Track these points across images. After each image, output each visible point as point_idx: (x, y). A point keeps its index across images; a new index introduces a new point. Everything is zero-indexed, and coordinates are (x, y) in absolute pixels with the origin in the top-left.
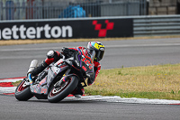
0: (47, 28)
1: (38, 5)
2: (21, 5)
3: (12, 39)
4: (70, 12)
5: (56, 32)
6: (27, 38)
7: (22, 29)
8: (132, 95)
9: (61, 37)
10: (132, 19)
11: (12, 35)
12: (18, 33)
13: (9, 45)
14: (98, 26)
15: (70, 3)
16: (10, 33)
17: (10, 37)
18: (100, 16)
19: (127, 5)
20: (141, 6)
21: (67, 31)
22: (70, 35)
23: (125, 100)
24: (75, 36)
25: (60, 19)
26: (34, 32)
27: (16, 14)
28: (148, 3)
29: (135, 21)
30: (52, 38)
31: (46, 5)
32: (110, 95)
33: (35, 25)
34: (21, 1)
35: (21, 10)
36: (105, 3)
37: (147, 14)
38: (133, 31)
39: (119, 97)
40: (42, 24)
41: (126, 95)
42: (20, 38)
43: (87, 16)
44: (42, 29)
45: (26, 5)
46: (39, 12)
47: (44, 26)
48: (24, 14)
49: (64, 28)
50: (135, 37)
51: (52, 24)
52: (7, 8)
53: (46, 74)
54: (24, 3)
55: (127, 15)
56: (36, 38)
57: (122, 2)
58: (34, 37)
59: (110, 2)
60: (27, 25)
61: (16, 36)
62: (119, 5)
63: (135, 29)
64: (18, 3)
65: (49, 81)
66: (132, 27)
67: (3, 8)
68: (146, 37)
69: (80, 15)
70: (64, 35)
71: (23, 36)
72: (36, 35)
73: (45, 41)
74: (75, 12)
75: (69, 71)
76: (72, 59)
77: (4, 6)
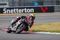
0: (25, 9)
1: (23, 2)
2: (17, 2)
3: (14, 13)
4: (33, 4)
5: (28, 11)
6: (19, 13)
7: (17, 10)
8: (53, 32)
9: (30, 12)
10: (54, 6)
11: (14, 12)
12: (16, 11)
13: (13, 15)
14: (42, 9)
15: (33, 1)
16: (13, 11)
17: (13, 12)
18: (43, 5)
19: (52, 2)
20: (57, 2)
21: (32, 10)
22: (33, 12)
23: (51, 33)
24: (35, 12)
25: (30, 6)
26: (21, 11)
27: (15, 5)
28: (59, 1)
29: (55, 7)
30: (27, 13)
31: (25, 2)
32: (46, 32)
33: (21, 8)
34: (17, 0)
35: (17, 3)
36: (45, 1)
37: (59, 5)
38: (54, 10)
39: (49, 32)
40: (24, 8)
41: (52, 32)
42: (16, 13)
43: (39, 5)
44: (24, 10)
45: (18, 2)
46: (23, 4)
47: (24, 9)
48: (18, 5)
49: (31, 9)
50: (55, 12)
51: (27, 8)
52: (12, 3)
53: (16, 24)
54: (18, 1)
55: (52, 5)
56: (22, 13)
57: (50, 1)
58: (21, 12)
59: (47, 1)
60: (19, 8)
61: (15, 12)
62: (49, 2)
63: (55, 10)
64: (16, 1)
65: (17, 27)
66: (54, 9)
67: (11, 3)
68: (58, 12)
69: (36, 5)
70: (31, 12)
71: (17, 12)
72: (22, 12)
73: (25, 14)
74: (35, 4)
75: (23, 23)
76: (24, 19)
77: (11, 2)
